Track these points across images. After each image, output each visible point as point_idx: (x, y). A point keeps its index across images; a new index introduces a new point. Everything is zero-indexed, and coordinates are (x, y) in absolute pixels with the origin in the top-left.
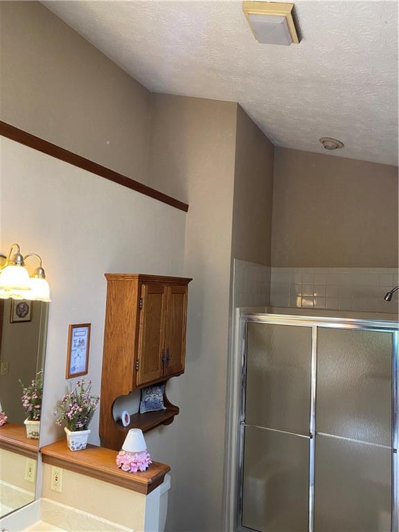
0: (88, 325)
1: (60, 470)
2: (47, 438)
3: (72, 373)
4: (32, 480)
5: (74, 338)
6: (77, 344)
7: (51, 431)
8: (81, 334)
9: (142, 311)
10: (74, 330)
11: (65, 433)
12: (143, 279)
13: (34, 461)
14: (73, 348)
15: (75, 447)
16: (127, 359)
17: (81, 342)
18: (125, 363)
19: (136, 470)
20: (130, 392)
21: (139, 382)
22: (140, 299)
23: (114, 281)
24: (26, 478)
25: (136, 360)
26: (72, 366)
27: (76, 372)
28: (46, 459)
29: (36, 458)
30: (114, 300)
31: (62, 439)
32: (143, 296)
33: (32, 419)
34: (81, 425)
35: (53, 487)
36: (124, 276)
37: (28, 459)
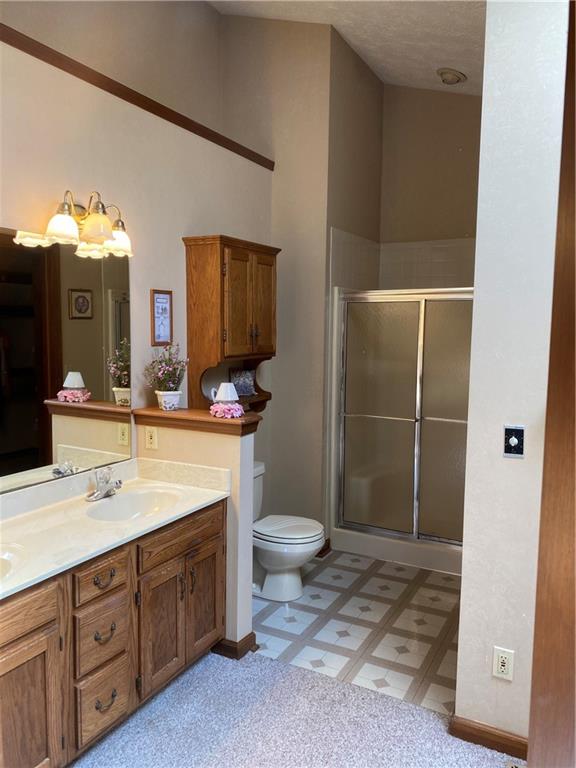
0: (170, 293)
1: (154, 430)
2: (137, 403)
3: (157, 340)
4: (126, 443)
5: (156, 304)
6: (160, 311)
7: (140, 394)
8: (162, 301)
9: (227, 277)
10: (156, 295)
11: (156, 395)
12: (226, 241)
13: (126, 425)
14: (156, 315)
15: (168, 406)
16: (213, 330)
17: (164, 310)
18: (211, 333)
19: (229, 416)
20: (219, 363)
21: (228, 352)
22: (223, 264)
23: (193, 245)
24: (120, 442)
25: (223, 330)
26: (157, 333)
27: (161, 340)
28: (140, 419)
29: (129, 422)
30: (195, 267)
31: (153, 402)
32: (226, 260)
33: (120, 385)
34: (172, 385)
35: (148, 446)
36: (204, 239)
37: (120, 425)
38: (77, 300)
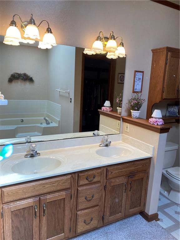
0: (143, 72)
1: (128, 125)
2: (124, 114)
3: (135, 91)
4: (119, 128)
5: (136, 77)
6: (138, 79)
7: (126, 111)
8: (139, 75)
9: (168, 65)
10: (136, 73)
11: (131, 112)
12: (169, 49)
13: (120, 121)
14: (136, 81)
15: (134, 116)
16: (159, 87)
17: (140, 79)
18: (158, 89)
19: (156, 124)
20: (160, 101)
21: (164, 97)
22: (167, 59)
23: (155, 51)
25: (163, 87)
26: (135, 88)
27: (137, 91)
28: (124, 120)
29: (120, 120)
30: (155, 61)
31: (130, 115)
32: (168, 58)
33: (120, 107)
34: (136, 109)
35: (126, 130)
36: (160, 49)
37: (118, 121)
38: (120, 77)
